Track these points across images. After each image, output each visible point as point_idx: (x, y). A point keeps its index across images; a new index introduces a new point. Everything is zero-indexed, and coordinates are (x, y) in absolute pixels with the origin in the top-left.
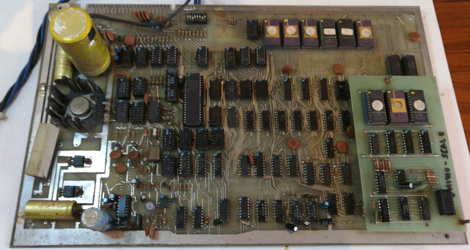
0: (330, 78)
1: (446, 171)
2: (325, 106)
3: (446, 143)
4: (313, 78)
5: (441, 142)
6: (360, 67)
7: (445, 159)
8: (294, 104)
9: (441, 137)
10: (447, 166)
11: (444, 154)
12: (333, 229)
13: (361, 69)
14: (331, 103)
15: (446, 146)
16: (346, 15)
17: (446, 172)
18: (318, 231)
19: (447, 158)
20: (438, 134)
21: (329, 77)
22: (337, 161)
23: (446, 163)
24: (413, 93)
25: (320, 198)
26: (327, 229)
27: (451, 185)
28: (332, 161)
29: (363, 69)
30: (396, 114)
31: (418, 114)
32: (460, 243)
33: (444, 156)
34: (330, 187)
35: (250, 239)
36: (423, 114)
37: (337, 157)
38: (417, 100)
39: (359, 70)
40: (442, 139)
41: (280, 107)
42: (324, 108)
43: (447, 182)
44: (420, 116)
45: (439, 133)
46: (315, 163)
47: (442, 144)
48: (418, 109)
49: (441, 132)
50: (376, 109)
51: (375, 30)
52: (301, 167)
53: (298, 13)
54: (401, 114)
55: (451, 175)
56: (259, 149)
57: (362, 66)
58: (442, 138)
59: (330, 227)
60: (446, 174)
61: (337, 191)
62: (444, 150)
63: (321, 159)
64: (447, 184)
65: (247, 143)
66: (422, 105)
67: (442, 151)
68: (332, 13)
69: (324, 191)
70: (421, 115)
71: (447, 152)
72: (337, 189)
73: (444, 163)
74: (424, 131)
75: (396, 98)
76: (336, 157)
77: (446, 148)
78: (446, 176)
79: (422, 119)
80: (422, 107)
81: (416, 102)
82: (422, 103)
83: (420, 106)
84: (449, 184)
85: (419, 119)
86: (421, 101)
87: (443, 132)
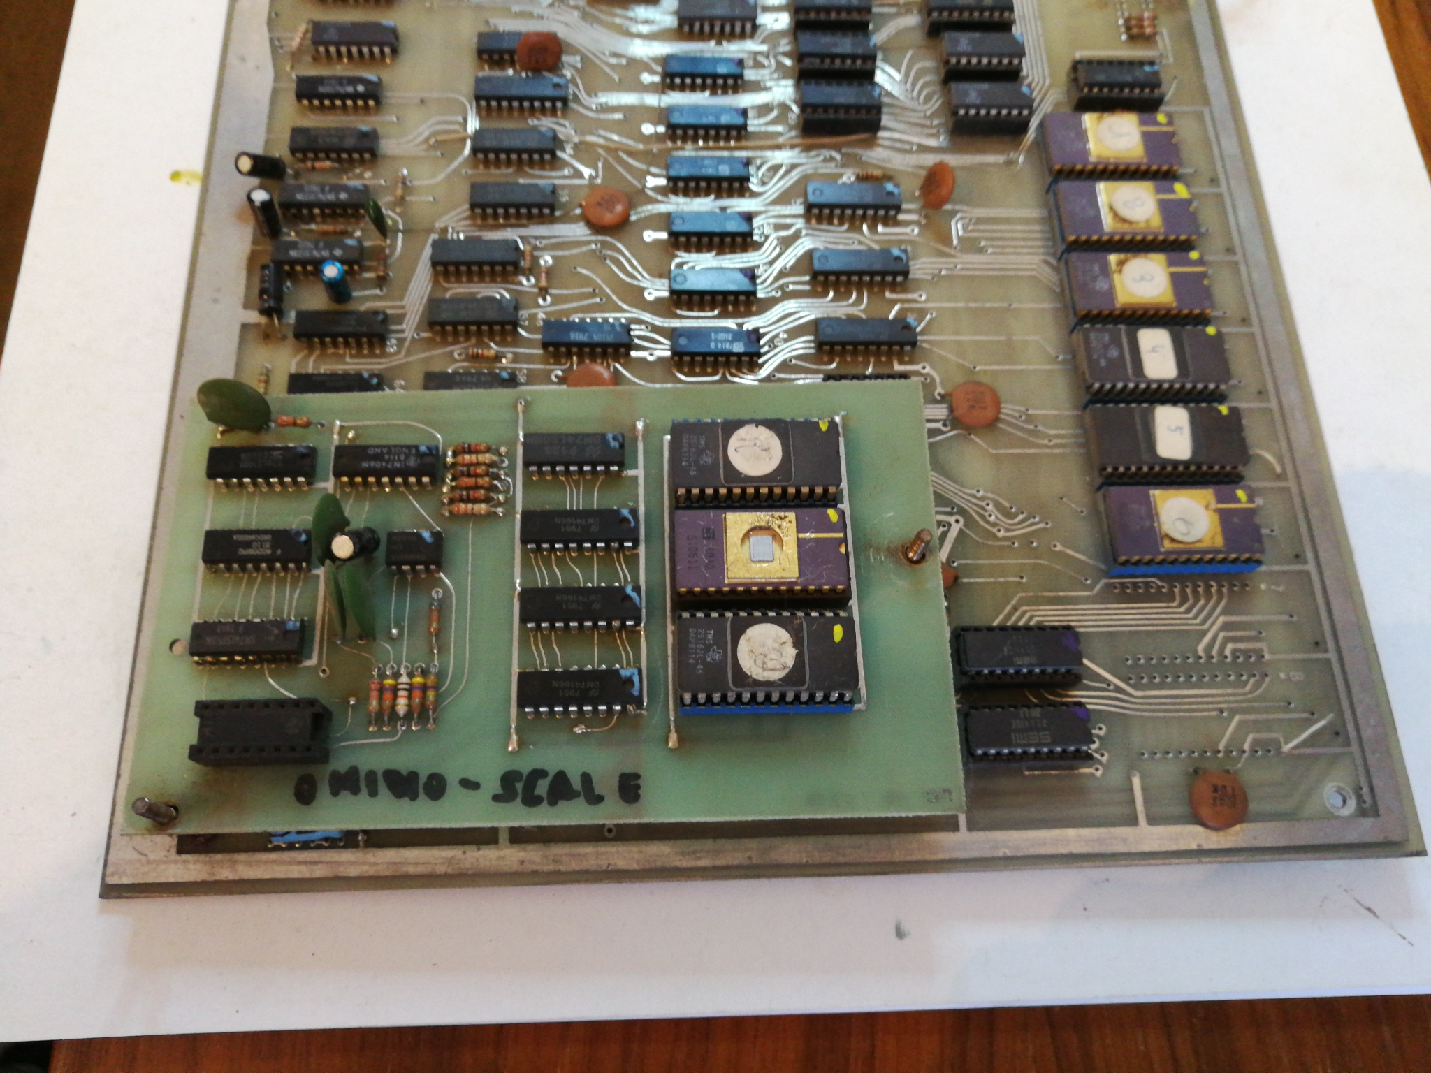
0: (928, 370)
2: (786, 341)
3: (580, 803)
4: (915, 301)
5: (586, 778)
6: (998, 506)
7: (492, 785)
8: (788, 227)
9: (615, 782)
10: (453, 789)
11: (519, 786)
12: (245, 327)
13: (990, 507)
14: (803, 364)
15: (561, 803)
16: (1278, 469)
17: (423, 779)
18: (243, 274)
19: (496, 798)
20: (629, 769)
21: (932, 367)
22: (532, 366)
23: (470, 785)
24: (838, 631)
25: (377, 292)
26: (246, 306)
27: (355, 791)
28: (528, 343)
29: (992, 519)
30: (714, 535)
31: (720, 641)
32: (111, 858)
33: (508, 778)
34: (418, 329)
35: (243, 60)
36: (721, 667)
37: (548, 367)
38: (797, 643)
39: (982, 499)
40: (598, 790)
41: (772, 178)
42: (777, 336)
43: (371, 776)
44: (707, 648)
45: (637, 776)
46: (527, 283)
47: (576, 784)
48: (744, 642)
49: (638, 787)
50: (733, 442)
51: (1220, 593)
52: (510, 234)
53: (1243, 268)
54: (716, 556)
55: (405, 801)
56: (586, 97)
57: (1008, 514)
58: (607, 785)
59: (254, 317)
60: (414, 776)
61: (398, 352)
62: (542, 788)
63: (539, 306)
64: (362, 775)
65: (612, 66)
66: (770, 664)
67: (538, 774)
68: (1273, 404)
69: (403, 307)
70: (715, 656)
71: (531, 800)
72: (406, 356)
73: (472, 777)
74: (636, 679)
75: (801, 542)
76: (549, 364)
77: (552, 801)
78: (405, 773)
79: (691, 661)
80: (759, 662)
81: (784, 635)
82: (779, 670)
83: (765, 656)
84: (363, 785)
85: (693, 646)
86: (790, 662)
87: (642, 800)
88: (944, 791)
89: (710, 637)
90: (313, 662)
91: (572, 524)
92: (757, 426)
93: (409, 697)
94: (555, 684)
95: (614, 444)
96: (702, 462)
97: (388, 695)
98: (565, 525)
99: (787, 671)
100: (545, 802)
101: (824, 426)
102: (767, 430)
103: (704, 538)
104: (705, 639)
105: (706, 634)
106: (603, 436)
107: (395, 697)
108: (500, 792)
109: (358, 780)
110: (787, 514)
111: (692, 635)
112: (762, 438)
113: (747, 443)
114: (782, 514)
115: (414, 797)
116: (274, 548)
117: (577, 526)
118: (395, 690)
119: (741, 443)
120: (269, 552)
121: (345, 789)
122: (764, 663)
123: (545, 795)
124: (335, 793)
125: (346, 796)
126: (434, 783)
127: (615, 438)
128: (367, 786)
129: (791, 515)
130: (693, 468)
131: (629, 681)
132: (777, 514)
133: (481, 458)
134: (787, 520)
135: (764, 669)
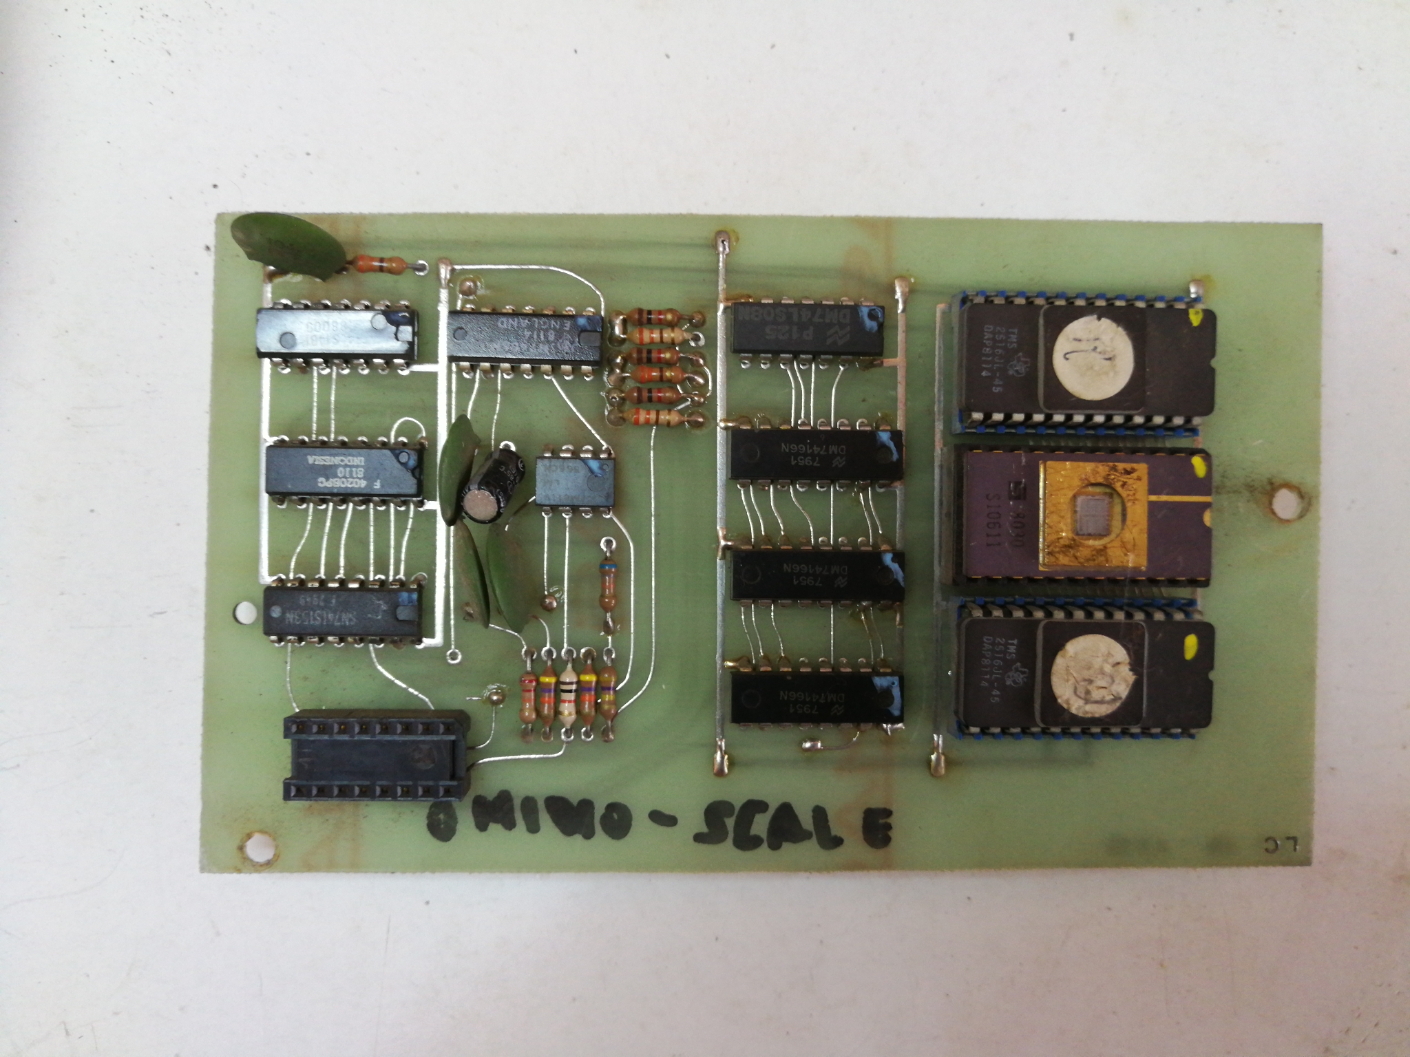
1: (612, 807)
3: (810, 848)
5: (820, 814)
7: (693, 821)
9: (857, 820)
10: (641, 824)
11: (730, 823)
15: (787, 847)
17: (599, 811)
19: (699, 838)
20: (877, 802)
23: (662, 819)
24: (1191, 644)
27: (510, 825)
30: (1026, 493)
31: (1026, 655)
33: (715, 813)
36: (1025, 695)
38: (1136, 666)
40: (835, 830)
43: (529, 805)
44: (1007, 666)
45: (888, 813)
47: (807, 822)
48: (1060, 663)
49: (889, 827)
50: (1063, 344)
54: (1027, 526)
55: (578, 841)
58: (847, 824)
60: (587, 805)
62: (760, 824)
64: (517, 803)
66: (1096, 695)
67: (754, 807)
70: (1018, 676)
71: (746, 842)
74: (896, 692)
75: (1153, 507)
77: (775, 846)
78: (575, 801)
79: (984, 684)
80: (1081, 692)
81: (1119, 653)
82: (1109, 702)
83: (1090, 682)
84: (518, 816)
85: (986, 662)
86: (1123, 690)
87: (893, 843)
88: (1288, 838)
89: (1012, 649)
90: (437, 640)
91: (805, 455)
92: (1099, 319)
93: (578, 703)
94: (783, 695)
95: (870, 324)
96: (1011, 372)
97: (548, 697)
98: (796, 455)
99: (1118, 704)
100: (765, 845)
101: (1195, 319)
102: (1114, 325)
103: (1011, 498)
104: (1005, 652)
105: (1006, 645)
106: (855, 309)
107: (558, 701)
108: (705, 829)
109: (511, 810)
110: (1135, 465)
111: (987, 646)
112: (1106, 338)
113: (1083, 346)
114: (1128, 466)
115: (589, 835)
116: (369, 477)
117: (813, 456)
118: (558, 689)
119: (1076, 346)
120: (363, 484)
121: (496, 821)
122: (1088, 692)
123: (764, 835)
124: (482, 827)
125: (495, 829)
126: (615, 816)
127: (872, 316)
128: (525, 817)
129: (1142, 469)
130: (997, 382)
131: (887, 692)
132: (1121, 466)
133: (668, 335)
134: (1135, 475)
135: (1087, 701)
